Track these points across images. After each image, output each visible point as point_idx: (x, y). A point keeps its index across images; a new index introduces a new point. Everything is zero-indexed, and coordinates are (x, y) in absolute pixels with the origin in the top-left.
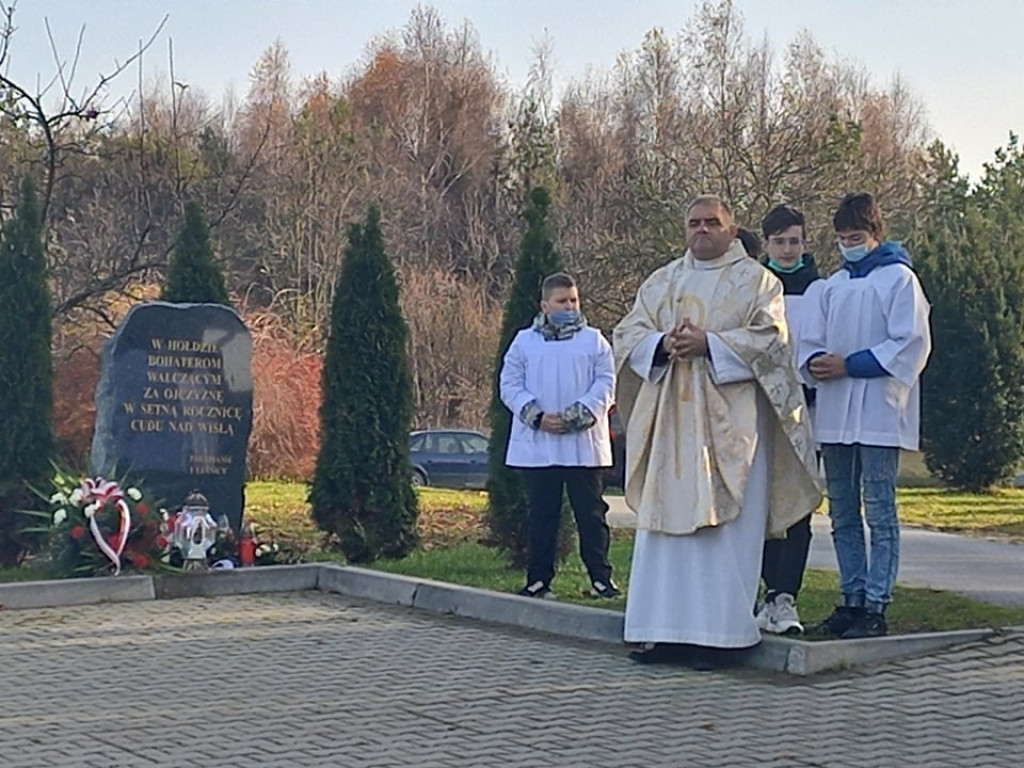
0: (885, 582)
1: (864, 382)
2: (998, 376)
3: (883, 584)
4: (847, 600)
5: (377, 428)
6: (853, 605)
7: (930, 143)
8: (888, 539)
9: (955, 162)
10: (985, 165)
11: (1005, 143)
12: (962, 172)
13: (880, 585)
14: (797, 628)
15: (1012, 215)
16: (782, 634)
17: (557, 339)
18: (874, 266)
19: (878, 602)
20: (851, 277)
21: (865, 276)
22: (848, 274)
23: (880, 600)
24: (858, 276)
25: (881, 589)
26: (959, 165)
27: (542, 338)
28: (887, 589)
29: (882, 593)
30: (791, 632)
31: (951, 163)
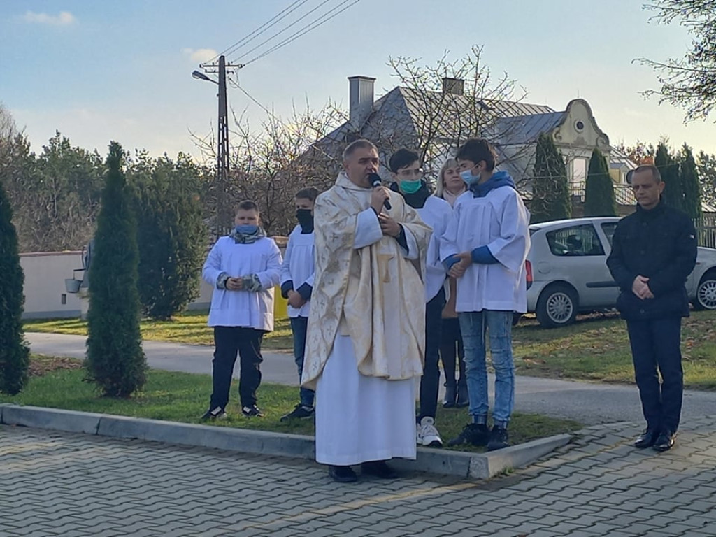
0: (508, 407)
1: (486, 266)
2: (177, 256)
3: (506, 408)
4: (476, 419)
5: (5, 305)
6: (480, 423)
7: (15, 135)
8: (509, 377)
9: (29, 146)
10: (44, 147)
11: (54, 136)
12: (31, 150)
13: (505, 409)
14: (438, 441)
15: (58, 172)
16: (428, 446)
17: (244, 243)
18: (490, 189)
19: (504, 421)
20: (474, 197)
21: (484, 196)
22: (473, 195)
23: (506, 419)
24: (480, 196)
25: (505, 412)
26: (30, 148)
27: (234, 242)
28: (510, 412)
29: (507, 415)
30: (434, 444)
31: (26, 146)
